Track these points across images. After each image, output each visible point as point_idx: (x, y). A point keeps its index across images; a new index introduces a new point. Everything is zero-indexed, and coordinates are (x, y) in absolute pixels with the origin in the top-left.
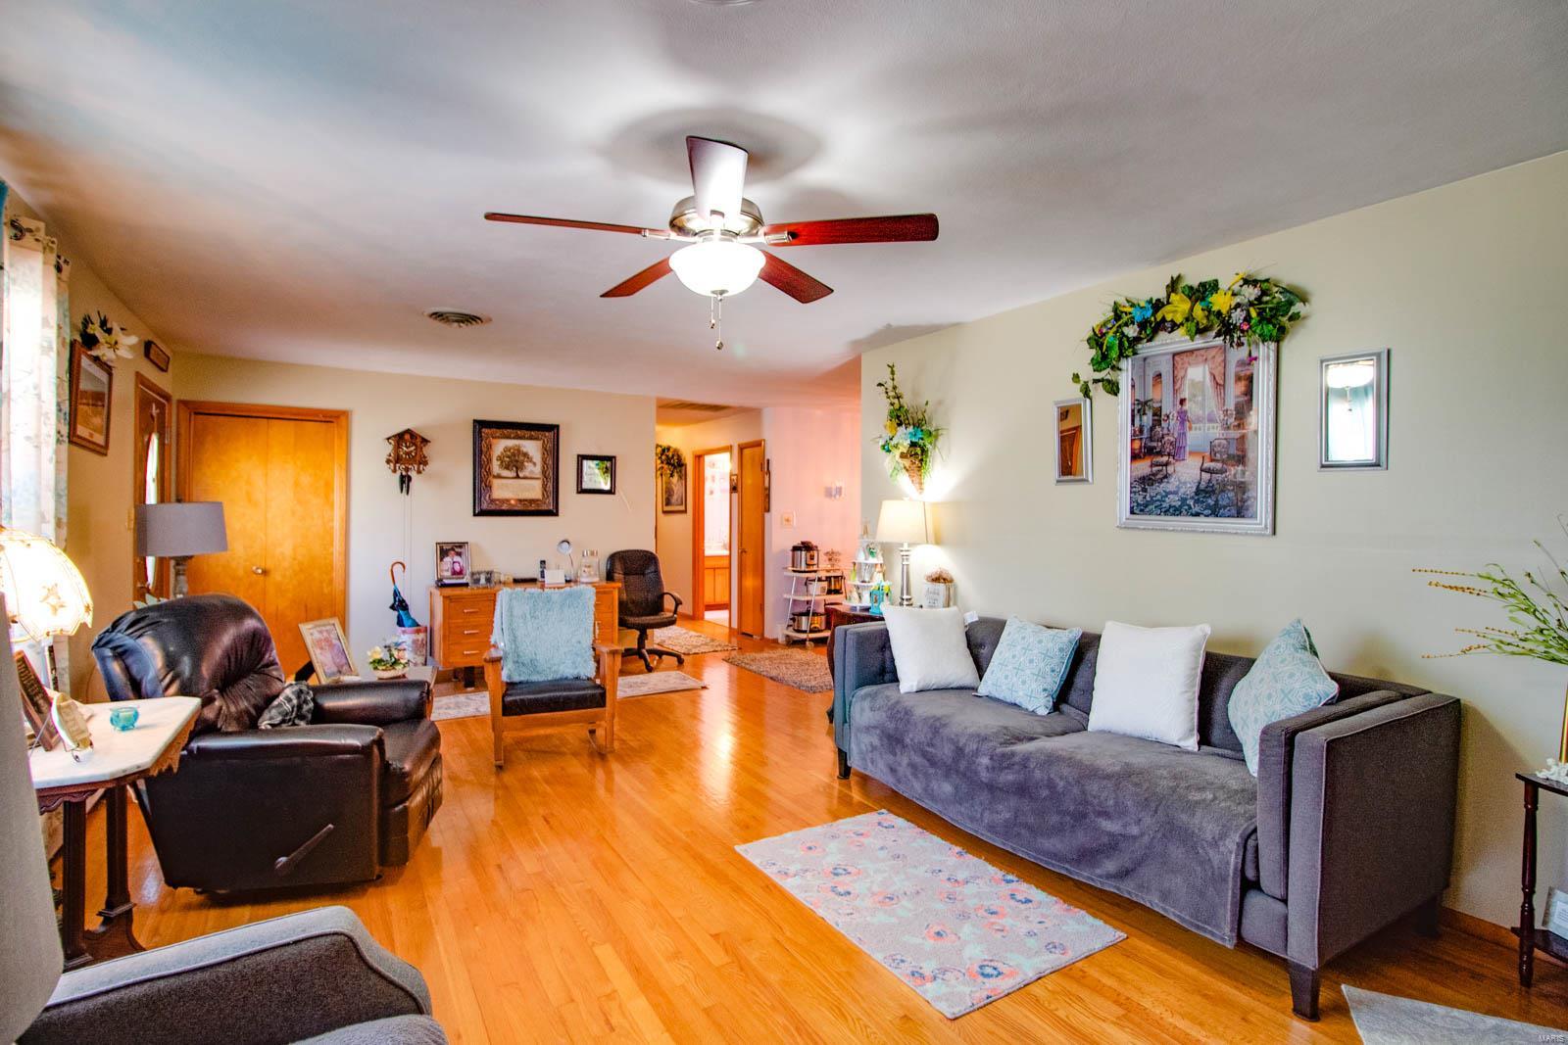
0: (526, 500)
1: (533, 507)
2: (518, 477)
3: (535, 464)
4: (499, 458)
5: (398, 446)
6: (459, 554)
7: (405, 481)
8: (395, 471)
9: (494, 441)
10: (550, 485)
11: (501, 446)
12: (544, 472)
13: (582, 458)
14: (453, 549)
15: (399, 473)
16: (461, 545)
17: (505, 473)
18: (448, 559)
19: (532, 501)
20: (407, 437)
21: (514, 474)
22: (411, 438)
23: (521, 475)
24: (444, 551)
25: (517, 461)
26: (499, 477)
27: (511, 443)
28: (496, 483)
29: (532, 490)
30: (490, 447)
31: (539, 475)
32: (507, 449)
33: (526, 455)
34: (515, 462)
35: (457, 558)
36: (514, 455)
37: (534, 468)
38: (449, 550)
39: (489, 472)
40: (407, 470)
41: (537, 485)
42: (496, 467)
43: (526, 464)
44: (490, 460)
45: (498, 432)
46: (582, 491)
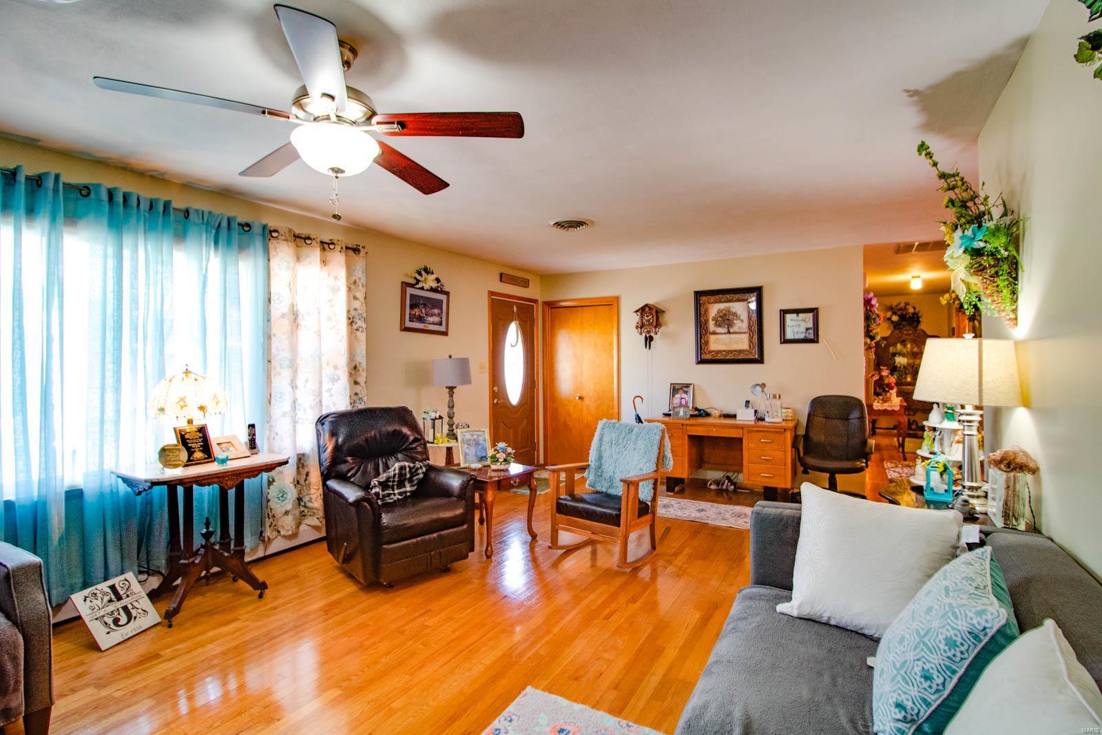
0: (736, 351)
1: (741, 357)
2: (729, 332)
3: (742, 321)
4: (714, 319)
5: (642, 317)
6: (686, 392)
7: (649, 340)
8: (641, 334)
9: (710, 306)
10: (756, 337)
11: (714, 309)
12: (750, 327)
13: (784, 312)
14: (681, 389)
15: (644, 334)
16: (687, 386)
17: (719, 330)
18: (678, 396)
19: (740, 351)
20: (647, 309)
21: (725, 330)
22: (649, 310)
23: (731, 331)
24: (675, 389)
25: (728, 320)
26: (714, 333)
27: (722, 306)
28: (712, 338)
29: (740, 342)
30: (706, 311)
31: (746, 330)
32: (719, 311)
33: (735, 314)
34: (726, 320)
35: (684, 395)
36: (725, 315)
37: (741, 325)
38: (679, 389)
39: (707, 330)
40: (649, 332)
41: (745, 337)
42: (712, 326)
43: (735, 321)
44: (707, 321)
45: (712, 299)
46: (785, 341)
